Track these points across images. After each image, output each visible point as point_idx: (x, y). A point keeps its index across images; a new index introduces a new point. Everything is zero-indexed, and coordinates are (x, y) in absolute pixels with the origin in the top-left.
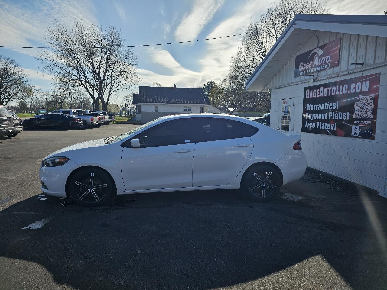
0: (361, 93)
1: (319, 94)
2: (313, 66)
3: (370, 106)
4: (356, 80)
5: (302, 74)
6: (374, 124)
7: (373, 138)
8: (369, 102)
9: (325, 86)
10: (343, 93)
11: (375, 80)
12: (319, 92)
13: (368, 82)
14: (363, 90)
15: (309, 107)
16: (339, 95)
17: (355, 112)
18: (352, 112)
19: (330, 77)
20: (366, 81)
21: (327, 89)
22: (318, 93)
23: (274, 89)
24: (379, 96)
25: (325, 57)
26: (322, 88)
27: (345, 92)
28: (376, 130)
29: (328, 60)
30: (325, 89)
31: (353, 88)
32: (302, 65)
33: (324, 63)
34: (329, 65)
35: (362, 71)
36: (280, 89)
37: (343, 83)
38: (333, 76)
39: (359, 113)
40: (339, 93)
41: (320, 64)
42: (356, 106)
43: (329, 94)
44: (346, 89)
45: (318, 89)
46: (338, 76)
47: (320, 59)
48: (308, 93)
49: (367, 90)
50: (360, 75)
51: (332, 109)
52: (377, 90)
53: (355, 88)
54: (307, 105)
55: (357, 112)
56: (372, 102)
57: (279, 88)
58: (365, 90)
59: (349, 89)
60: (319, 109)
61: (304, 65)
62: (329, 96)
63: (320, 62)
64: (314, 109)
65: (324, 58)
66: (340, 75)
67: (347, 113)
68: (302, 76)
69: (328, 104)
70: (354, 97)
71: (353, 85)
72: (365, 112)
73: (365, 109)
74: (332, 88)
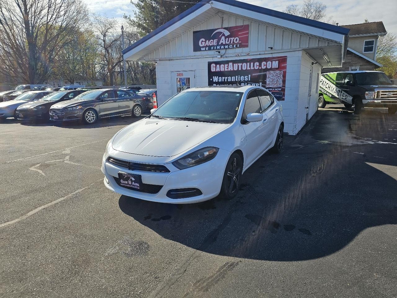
0: (271, 69)
1: (228, 69)
2: (220, 43)
3: (280, 78)
4: (266, 60)
5: (204, 50)
6: (283, 90)
7: (283, 100)
8: (279, 75)
9: (234, 62)
10: (254, 68)
11: (282, 61)
12: (228, 66)
13: (277, 62)
14: (273, 67)
15: (215, 79)
16: (250, 70)
17: (267, 82)
18: (264, 83)
19: (240, 55)
20: (275, 61)
21: (237, 64)
22: (226, 67)
23: (160, 60)
24: (287, 72)
25: (234, 38)
26: (231, 64)
27: (256, 68)
28: (285, 94)
29: (236, 41)
30: (234, 65)
31: (264, 65)
32: (202, 41)
33: (232, 42)
34: (238, 45)
35: (272, 53)
36: (171, 62)
37: (254, 61)
38: (242, 55)
39: (271, 83)
40: (250, 68)
41: (227, 43)
42: (267, 78)
43: (240, 69)
44: (257, 66)
45: (226, 64)
46: (248, 55)
47: (227, 39)
48: (213, 67)
49: (277, 67)
50: (270, 56)
51: (244, 81)
52: (285, 67)
53: (266, 65)
54: (214, 77)
55: (269, 82)
56: (282, 75)
57: (169, 60)
58: (275, 67)
59: (260, 65)
60: (229, 81)
61: (205, 42)
62: (240, 70)
63: (228, 42)
64: (223, 81)
65: (232, 39)
66: (250, 54)
67: (259, 83)
68: (203, 51)
69: (239, 77)
70: (266, 71)
71: (263, 63)
72: (276, 82)
73: (276, 80)
74: (242, 64)
